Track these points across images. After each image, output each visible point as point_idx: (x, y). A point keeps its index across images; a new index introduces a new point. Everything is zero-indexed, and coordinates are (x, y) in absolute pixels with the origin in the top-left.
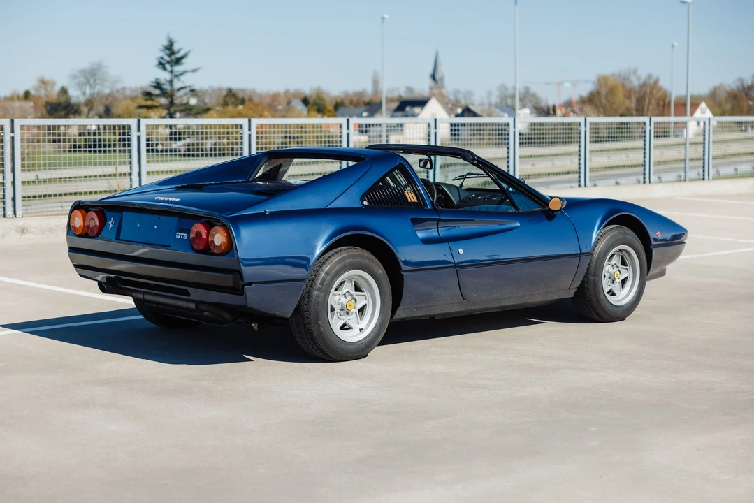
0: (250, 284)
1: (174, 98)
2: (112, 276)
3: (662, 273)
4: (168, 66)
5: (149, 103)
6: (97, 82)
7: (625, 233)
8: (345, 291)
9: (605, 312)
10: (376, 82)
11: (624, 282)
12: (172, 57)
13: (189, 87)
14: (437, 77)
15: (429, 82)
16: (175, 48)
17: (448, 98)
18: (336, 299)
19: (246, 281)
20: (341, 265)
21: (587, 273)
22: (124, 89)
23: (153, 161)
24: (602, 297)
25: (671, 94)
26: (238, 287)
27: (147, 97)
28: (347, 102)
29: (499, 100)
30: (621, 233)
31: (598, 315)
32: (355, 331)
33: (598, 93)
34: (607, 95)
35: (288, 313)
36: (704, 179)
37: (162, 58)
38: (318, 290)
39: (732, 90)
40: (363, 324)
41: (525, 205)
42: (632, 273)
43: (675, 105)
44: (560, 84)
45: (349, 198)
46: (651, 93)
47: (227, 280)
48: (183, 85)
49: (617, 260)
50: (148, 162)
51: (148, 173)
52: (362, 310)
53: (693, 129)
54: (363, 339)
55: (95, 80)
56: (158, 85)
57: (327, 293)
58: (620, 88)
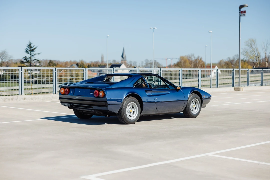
0: (109, 105)
1: (32, 63)
2: (71, 104)
3: (205, 107)
4: (29, 52)
5: (23, 65)
6: (3, 58)
7: (196, 96)
8: (130, 107)
9: (191, 116)
10: (102, 58)
11: (196, 108)
12: (30, 49)
13: (37, 59)
14: (123, 57)
15: (121, 58)
16: (32, 45)
17: (128, 64)
18: (128, 109)
19: (108, 104)
20: (129, 101)
21: (187, 105)
22: (12, 60)
23: (26, 86)
24: (190, 111)
25: (206, 63)
26: (106, 106)
27: (22, 63)
28: (92, 65)
29: (146, 65)
30: (195, 96)
31: (189, 116)
32: (132, 117)
33: (180, 62)
34: (183, 63)
35: (117, 112)
36: (216, 87)
37: (27, 49)
38: (124, 107)
39: (226, 61)
40: (134, 116)
41: (171, 88)
42: (198, 106)
43: (207, 67)
44: (167, 59)
45: (130, 85)
46: (199, 62)
47: (104, 104)
48: (35, 59)
49: (194, 102)
50: (24, 86)
51: (24, 89)
52: (133, 112)
53: (213, 75)
54: (134, 119)
55: (3, 57)
56: (25, 59)
57: (126, 108)
58: (188, 61)
